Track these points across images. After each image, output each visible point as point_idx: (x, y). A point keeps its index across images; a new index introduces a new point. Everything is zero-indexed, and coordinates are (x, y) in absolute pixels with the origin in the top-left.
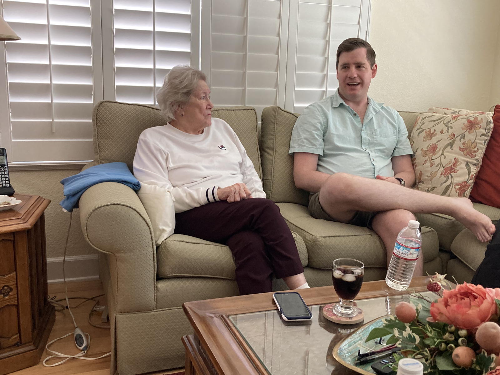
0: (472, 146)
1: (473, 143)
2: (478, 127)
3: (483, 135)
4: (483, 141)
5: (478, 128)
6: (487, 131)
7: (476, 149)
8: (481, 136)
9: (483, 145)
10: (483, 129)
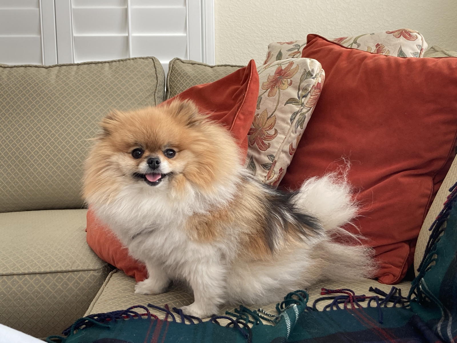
0: (267, 125)
1: (270, 117)
2: (286, 83)
3: (291, 101)
4: (290, 115)
5: (286, 85)
6: (300, 92)
7: (272, 132)
8: (287, 103)
9: (287, 123)
10: (295, 88)
